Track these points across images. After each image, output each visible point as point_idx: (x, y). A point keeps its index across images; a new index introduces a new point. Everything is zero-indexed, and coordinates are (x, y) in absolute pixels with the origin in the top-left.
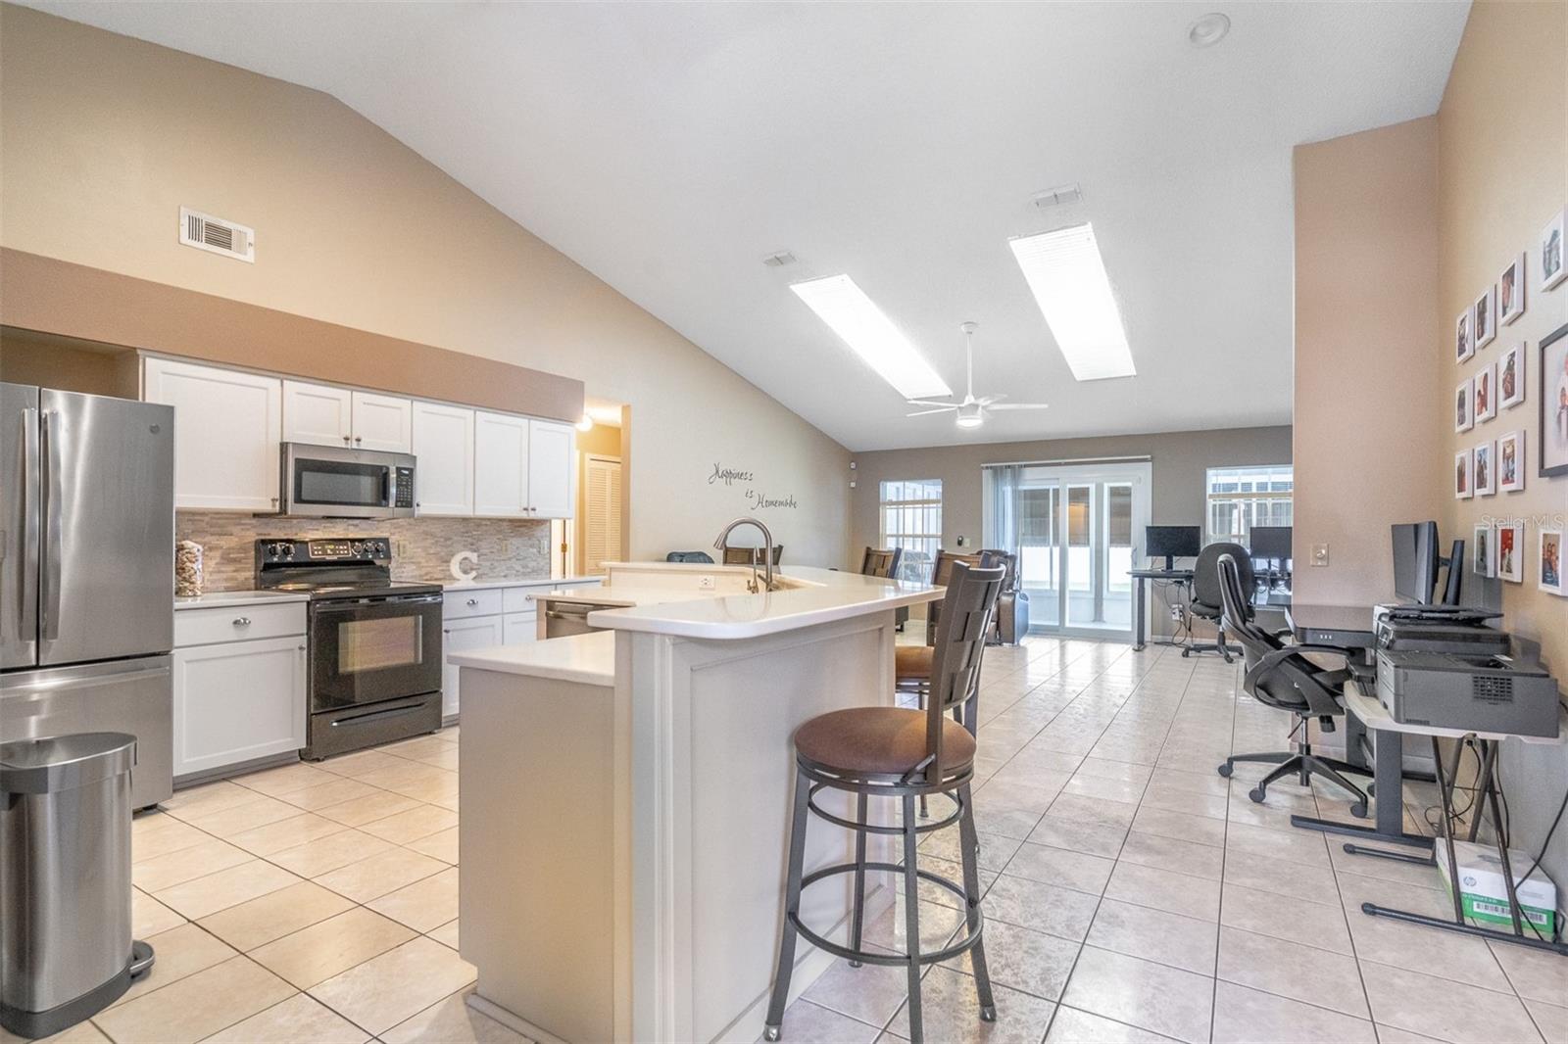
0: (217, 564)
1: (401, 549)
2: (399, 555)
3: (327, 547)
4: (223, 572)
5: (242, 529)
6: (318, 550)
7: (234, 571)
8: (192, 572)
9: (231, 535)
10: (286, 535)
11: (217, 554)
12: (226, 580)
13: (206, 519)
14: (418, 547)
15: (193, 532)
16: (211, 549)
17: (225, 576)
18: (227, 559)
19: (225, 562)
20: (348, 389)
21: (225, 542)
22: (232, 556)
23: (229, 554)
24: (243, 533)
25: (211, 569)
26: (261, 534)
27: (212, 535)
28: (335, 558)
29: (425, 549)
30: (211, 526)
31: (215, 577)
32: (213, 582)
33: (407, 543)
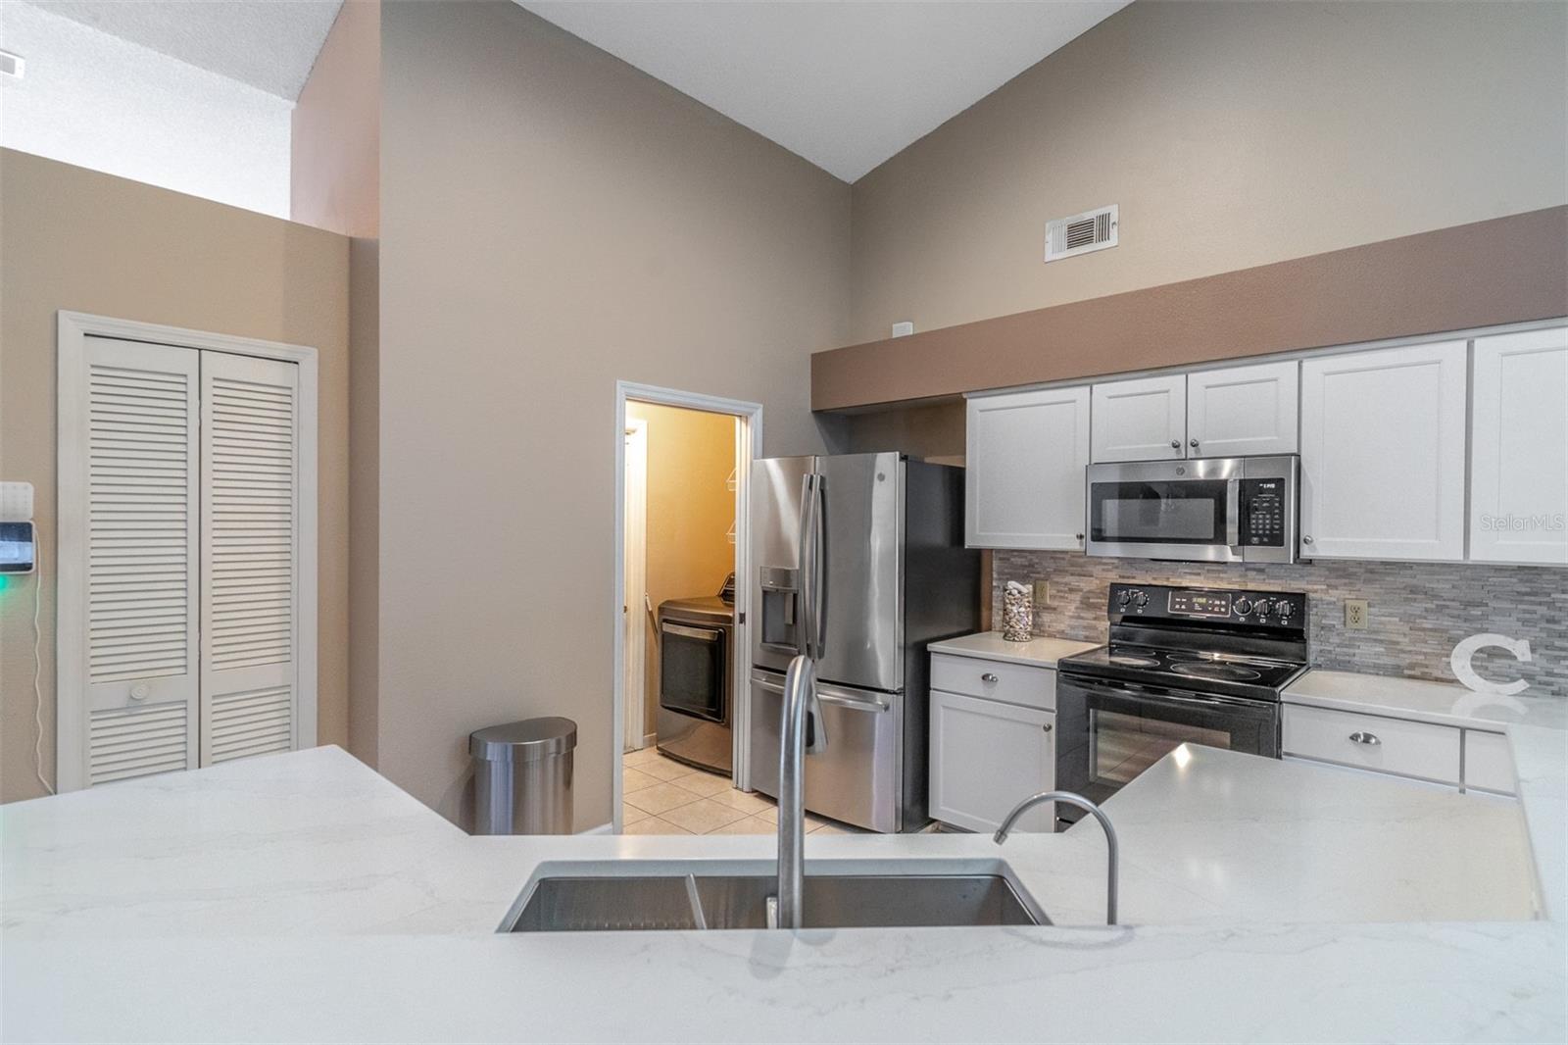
0: (1077, 608)
1: (1350, 614)
2: (1345, 624)
3: (1195, 600)
4: (1082, 618)
5: (1104, 570)
6: (1181, 603)
7: (1095, 619)
8: (1012, 615)
9: (1092, 576)
10: (1155, 579)
11: (1077, 597)
12: (1085, 628)
13: (1068, 557)
14: (1391, 615)
15: (1055, 570)
16: (1071, 590)
17: (1085, 623)
18: (1087, 604)
19: (1084, 606)
20: (1180, 373)
21: (1087, 585)
22: (1091, 600)
23: (1089, 598)
24: (1105, 574)
25: (1071, 614)
26: (1123, 577)
27: (1072, 575)
28: (1204, 616)
29: (1408, 619)
30: (1072, 566)
31: (1074, 622)
32: (1073, 628)
33: (1363, 605)
